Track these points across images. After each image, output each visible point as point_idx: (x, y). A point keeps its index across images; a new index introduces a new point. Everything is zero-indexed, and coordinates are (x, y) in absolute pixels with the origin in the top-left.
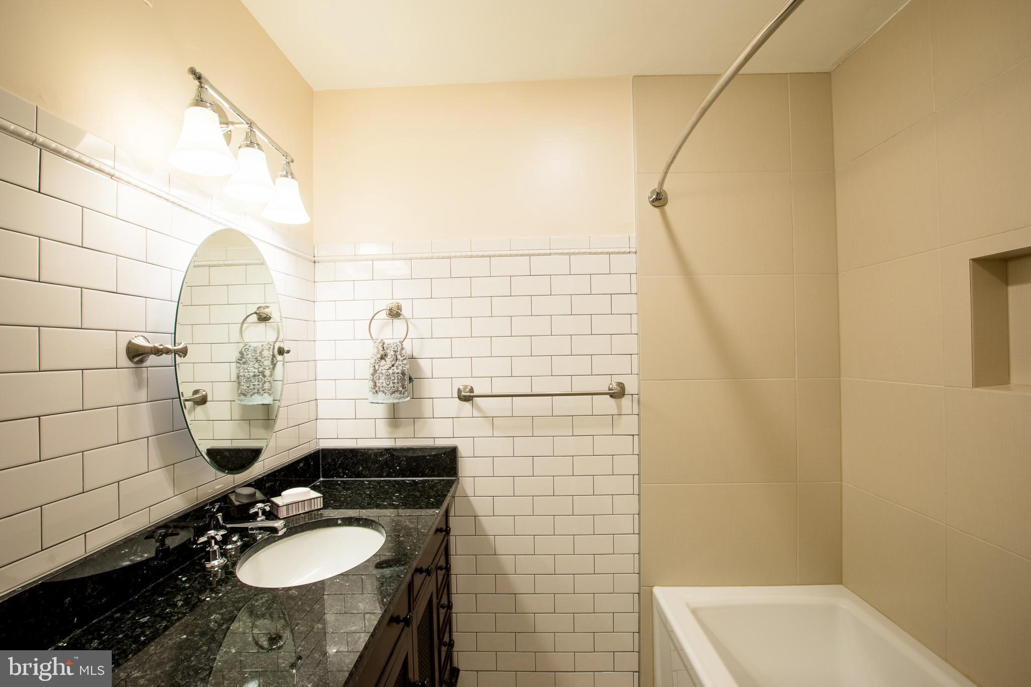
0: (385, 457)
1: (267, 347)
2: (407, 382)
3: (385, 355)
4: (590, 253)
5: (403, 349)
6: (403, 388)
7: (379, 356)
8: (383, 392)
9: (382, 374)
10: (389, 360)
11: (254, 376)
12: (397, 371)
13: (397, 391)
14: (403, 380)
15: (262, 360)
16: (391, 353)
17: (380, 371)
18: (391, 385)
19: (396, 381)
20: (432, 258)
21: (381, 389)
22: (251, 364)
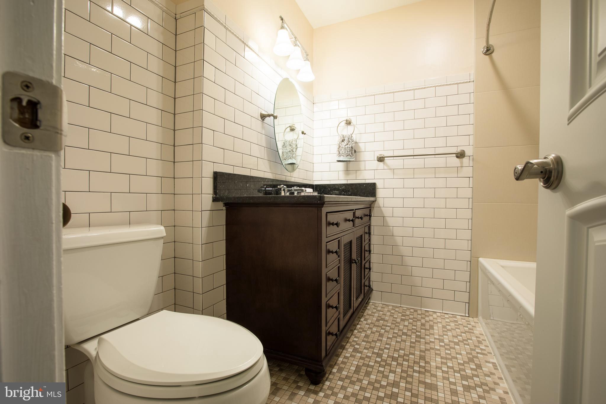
0: (343, 188)
1: (294, 140)
2: (353, 152)
3: (344, 140)
4: (447, 85)
5: (352, 137)
6: (352, 154)
7: (341, 140)
8: (343, 156)
9: (342, 148)
10: (346, 142)
11: (289, 151)
12: (349, 146)
13: (349, 155)
14: (352, 150)
15: (293, 145)
16: (346, 139)
17: (342, 146)
18: (347, 152)
19: (349, 151)
20: (366, 96)
21: (342, 154)
22: (288, 147)
